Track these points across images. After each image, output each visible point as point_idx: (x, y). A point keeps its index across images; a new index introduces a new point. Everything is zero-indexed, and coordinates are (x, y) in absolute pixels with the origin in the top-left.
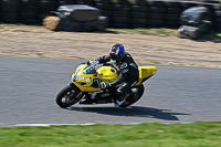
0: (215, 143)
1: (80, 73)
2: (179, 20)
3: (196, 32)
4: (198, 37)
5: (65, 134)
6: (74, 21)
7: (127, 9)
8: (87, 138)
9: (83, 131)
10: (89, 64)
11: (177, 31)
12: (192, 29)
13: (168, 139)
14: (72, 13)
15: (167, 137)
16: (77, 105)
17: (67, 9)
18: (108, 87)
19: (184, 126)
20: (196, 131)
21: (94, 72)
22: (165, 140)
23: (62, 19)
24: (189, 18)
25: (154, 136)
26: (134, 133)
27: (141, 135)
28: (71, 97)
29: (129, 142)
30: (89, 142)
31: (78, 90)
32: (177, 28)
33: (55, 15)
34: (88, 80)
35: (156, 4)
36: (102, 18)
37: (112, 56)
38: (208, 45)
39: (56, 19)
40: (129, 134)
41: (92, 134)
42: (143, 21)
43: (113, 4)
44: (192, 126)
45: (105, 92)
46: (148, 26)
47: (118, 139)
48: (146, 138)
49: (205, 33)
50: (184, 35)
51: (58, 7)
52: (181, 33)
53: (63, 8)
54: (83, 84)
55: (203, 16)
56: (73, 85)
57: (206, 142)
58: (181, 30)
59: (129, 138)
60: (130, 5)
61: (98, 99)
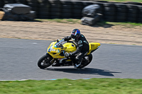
0: (105, 92)
2: (81, 13)
4: (94, 24)
5: (8, 87)
6: (15, 14)
7: (48, 6)
8: (22, 89)
9: (20, 84)
10: (58, 41)
11: (80, 20)
12: (90, 19)
13: (75, 90)
14: (12, 9)
16: (51, 67)
17: (9, 6)
18: (70, 56)
20: (92, 84)
21: (61, 46)
23: (6, 13)
24: (88, 12)
25: (66, 88)
28: (47, 62)
30: (24, 91)
31: (51, 57)
33: (2, 10)
34: (57, 51)
35: (67, 3)
36: (32, 12)
38: (100, 29)
39: (2, 13)
40: (49, 86)
41: (25, 86)
42: (58, 14)
43: (39, 3)
44: (90, 81)
45: (68, 59)
46: (61, 17)
48: (60, 89)
49: (98, 22)
51: (4, 5)
52: (83, 22)
53: (7, 6)
55: (97, 11)
56: (48, 54)
57: (99, 91)
58: (83, 19)
59: (50, 89)
60: (50, 3)
61: (64, 63)
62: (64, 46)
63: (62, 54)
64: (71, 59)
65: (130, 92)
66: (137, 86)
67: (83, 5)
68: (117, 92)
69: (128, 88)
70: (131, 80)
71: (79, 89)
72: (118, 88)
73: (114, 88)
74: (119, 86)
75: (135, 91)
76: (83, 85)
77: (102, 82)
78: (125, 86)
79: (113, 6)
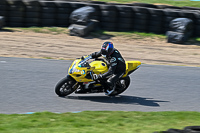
0: (102, 130)
1: (76, 67)
2: (69, 19)
3: (85, 30)
7: (21, 9)
10: (83, 58)
11: (67, 30)
12: (81, 28)
13: (60, 127)
15: (58, 125)
18: (100, 78)
19: (73, 115)
20: (84, 119)
21: (87, 65)
22: (57, 128)
24: (78, 17)
25: (47, 125)
26: (29, 122)
27: (35, 124)
29: (24, 130)
31: (74, 81)
32: (67, 27)
34: (82, 73)
35: (48, 5)
37: (103, 52)
38: (95, 42)
40: (23, 123)
42: (36, 20)
44: (81, 115)
45: (97, 83)
46: (41, 25)
47: (13, 127)
48: (39, 126)
49: (93, 31)
50: (74, 33)
52: (71, 31)
54: (78, 75)
55: (91, 15)
56: (69, 77)
57: (94, 129)
58: (71, 28)
59: (24, 127)
60: (24, 5)
61: (91, 89)
62: (91, 65)
63: (88, 76)
64: (102, 84)
65: (137, 131)
66: (147, 122)
67: (71, 8)
68: (120, 131)
69: (134, 125)
70: (138, 113)
71: (65, 126)
72: (121, 125)
73: (115, 124)
74: (123, 123)
75: (145, 129)
76: (71, 120)
77: (98, 116)
78: (130, 121)
79: (113, 8)
